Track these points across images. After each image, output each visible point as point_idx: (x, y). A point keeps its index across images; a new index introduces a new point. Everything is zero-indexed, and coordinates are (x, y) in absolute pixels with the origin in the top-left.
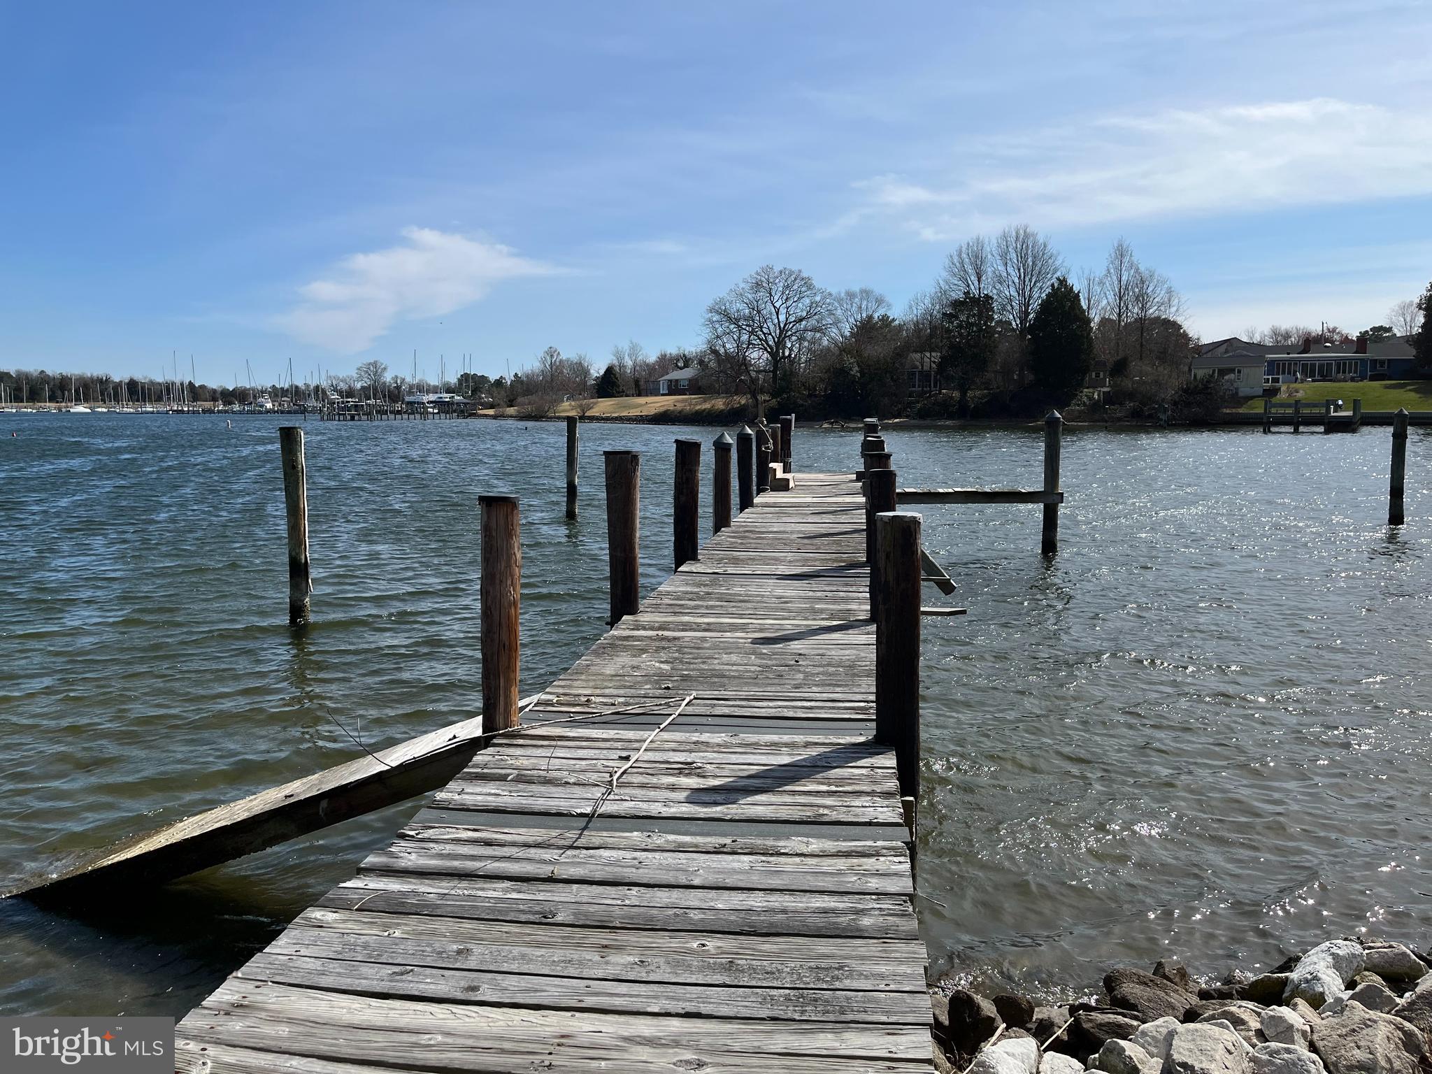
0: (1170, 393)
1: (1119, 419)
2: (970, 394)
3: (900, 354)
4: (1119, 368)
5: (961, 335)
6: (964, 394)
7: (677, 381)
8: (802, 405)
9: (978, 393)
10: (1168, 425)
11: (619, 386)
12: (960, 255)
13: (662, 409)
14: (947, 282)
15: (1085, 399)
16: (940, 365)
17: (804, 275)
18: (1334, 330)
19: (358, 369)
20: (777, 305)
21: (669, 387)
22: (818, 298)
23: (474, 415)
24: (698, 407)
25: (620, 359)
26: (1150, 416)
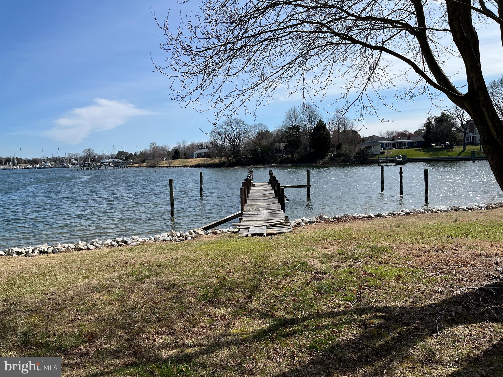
0: (354, 154)
1: (339, 162)
2: (294, 156)
3: (272, 144)
4: (339, 147)
5: (291, 138)
6: (292, 156)
7: (200, 153)
8: (243, 161)
9: (297, 155)
10: (353, 164)
11: (180, 155)
12: (289, 112)
13: (198, 163)
14: (286, 121)
15: (329, 156)
16: (285, 147)
17: (242, 120)
18: (406, 131)
19: (83, 151)
20: (234, 129)
21: (198, 155)
22: (246, 127)
23: (130, 166)
24: (209, 162)
25: (180, 146)
26: (348, 161)
